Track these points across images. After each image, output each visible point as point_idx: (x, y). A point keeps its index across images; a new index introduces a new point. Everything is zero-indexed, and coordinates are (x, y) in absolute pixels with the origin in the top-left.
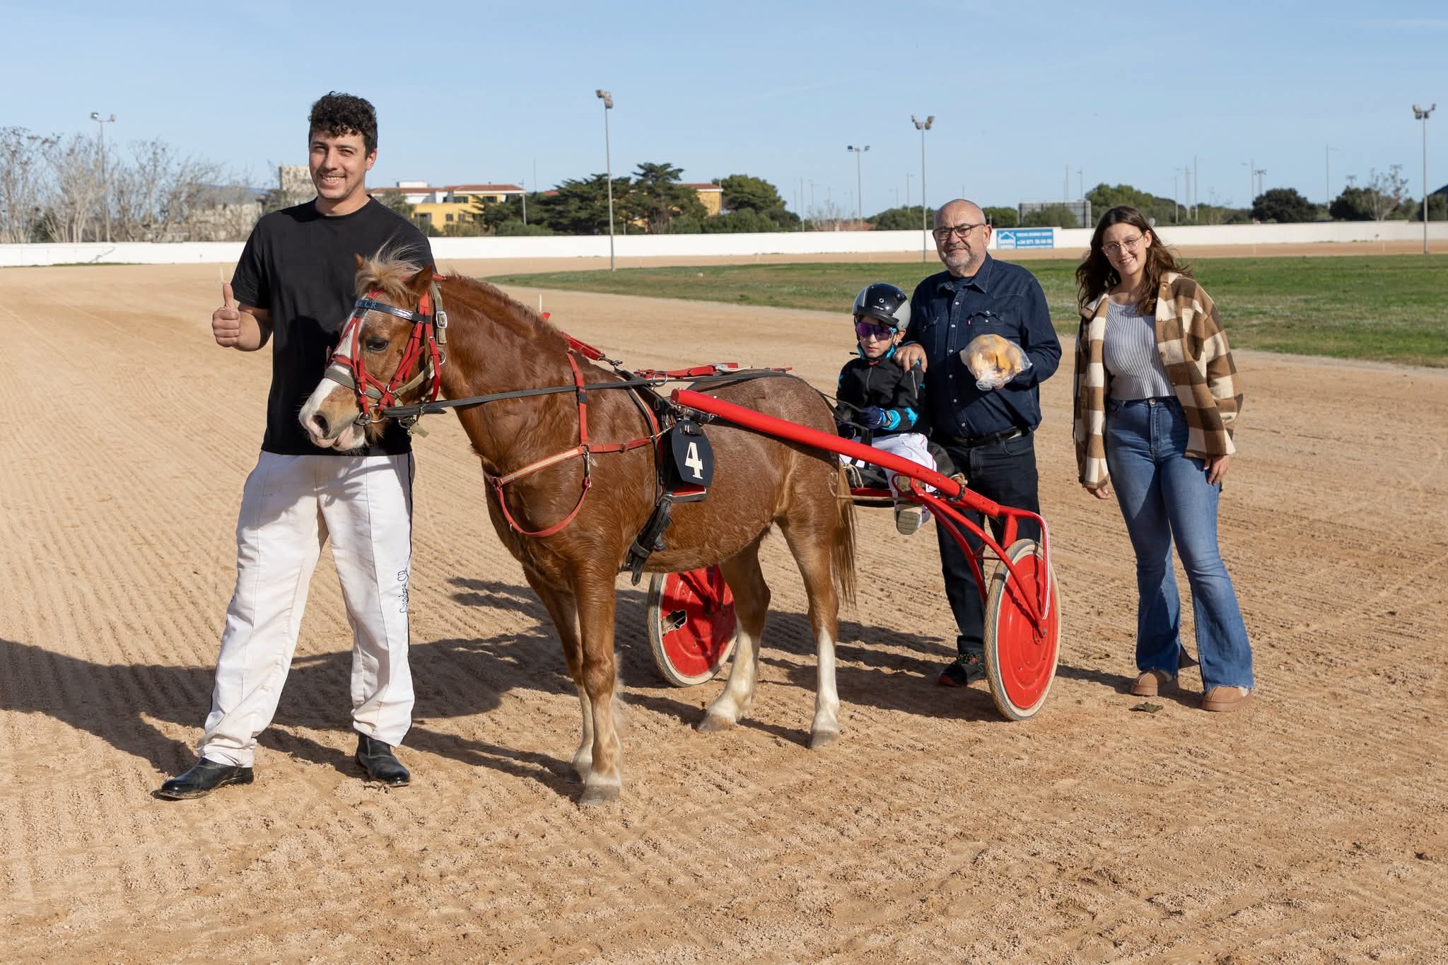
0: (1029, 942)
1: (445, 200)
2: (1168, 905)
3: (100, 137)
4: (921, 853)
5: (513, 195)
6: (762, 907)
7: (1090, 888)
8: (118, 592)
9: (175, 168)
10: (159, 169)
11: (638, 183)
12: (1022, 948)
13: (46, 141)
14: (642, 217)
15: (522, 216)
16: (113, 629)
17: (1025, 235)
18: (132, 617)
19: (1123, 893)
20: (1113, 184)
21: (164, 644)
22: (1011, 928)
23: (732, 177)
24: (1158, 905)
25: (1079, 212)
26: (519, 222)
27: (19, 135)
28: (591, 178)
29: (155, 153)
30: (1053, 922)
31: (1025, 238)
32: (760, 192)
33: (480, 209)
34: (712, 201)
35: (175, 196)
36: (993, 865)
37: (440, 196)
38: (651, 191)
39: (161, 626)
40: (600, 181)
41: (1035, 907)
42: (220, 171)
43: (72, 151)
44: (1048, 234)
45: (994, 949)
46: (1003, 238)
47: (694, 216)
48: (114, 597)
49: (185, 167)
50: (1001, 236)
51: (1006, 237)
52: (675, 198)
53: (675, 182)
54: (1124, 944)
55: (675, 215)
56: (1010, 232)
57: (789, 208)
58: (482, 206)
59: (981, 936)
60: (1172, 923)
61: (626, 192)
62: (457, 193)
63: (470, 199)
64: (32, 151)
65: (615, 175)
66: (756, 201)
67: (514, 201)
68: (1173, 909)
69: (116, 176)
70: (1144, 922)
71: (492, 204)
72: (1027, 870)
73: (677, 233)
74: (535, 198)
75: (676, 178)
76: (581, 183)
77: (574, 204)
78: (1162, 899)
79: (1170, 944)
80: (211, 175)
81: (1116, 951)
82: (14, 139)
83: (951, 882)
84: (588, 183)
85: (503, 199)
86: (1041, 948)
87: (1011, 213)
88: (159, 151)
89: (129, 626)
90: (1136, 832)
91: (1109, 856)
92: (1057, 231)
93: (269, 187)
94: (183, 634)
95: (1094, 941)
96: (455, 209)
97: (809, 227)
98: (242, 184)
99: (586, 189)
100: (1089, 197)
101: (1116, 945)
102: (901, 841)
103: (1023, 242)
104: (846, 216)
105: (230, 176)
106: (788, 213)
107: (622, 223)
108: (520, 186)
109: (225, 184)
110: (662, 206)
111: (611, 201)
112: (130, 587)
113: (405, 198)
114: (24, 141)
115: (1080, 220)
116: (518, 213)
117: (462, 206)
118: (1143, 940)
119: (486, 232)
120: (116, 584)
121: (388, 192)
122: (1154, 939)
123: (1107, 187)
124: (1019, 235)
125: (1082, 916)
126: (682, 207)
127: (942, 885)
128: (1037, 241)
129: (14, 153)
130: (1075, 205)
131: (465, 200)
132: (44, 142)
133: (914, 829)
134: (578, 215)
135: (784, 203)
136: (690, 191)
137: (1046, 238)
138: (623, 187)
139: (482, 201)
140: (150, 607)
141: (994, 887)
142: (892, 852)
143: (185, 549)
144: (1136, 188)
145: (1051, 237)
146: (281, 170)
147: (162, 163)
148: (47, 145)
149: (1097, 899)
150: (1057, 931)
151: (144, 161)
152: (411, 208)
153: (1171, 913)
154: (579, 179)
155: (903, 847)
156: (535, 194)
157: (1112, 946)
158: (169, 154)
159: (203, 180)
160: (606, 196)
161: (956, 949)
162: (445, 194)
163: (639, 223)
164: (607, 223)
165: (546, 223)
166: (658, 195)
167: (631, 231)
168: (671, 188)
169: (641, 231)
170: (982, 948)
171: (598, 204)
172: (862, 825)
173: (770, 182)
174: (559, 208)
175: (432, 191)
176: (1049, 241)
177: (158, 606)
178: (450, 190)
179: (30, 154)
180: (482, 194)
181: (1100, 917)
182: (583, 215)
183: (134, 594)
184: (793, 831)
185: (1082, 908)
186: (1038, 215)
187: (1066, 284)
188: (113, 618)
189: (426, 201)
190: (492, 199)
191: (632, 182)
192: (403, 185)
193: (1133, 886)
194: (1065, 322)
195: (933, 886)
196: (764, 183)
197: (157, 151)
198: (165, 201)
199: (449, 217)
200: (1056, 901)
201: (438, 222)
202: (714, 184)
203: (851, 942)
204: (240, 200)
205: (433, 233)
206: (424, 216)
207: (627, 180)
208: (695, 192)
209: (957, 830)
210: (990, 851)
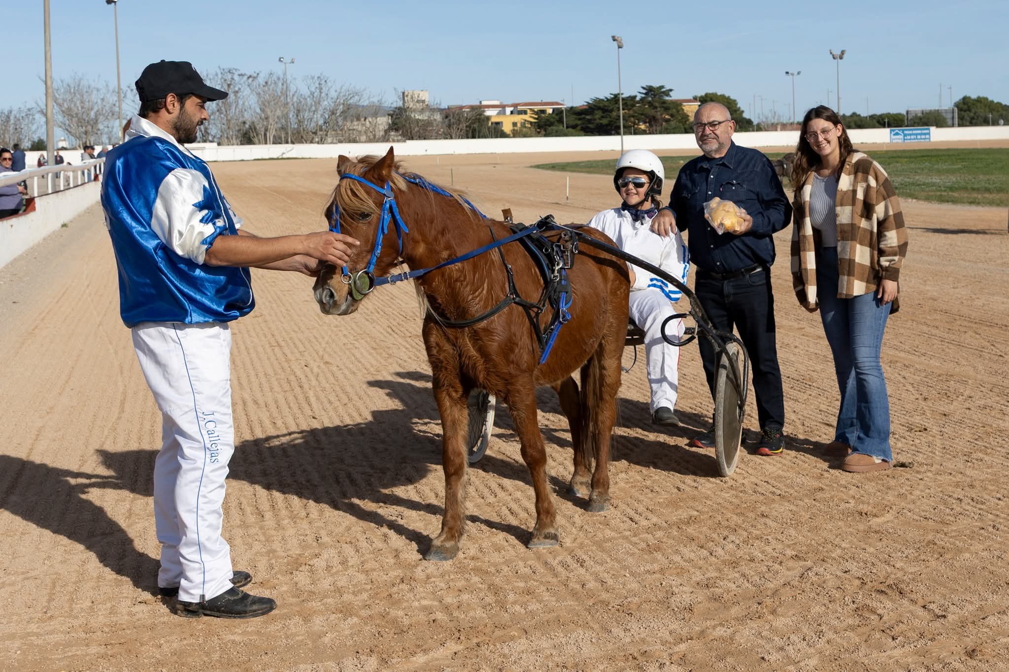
0: (830, 635)
1: (512, 113)
2: (937, 611)
3: (285, 74)
4: (765, 569)
5: (558, 109)
6: (644, 606)
7: (882, 597)
8: (253, 378)
9: (333, 94)
10: (323, 95)
11: (642, 99)
12: (825, 639)
13: (250, 77)
14: (645, 123)
15: (563, 123)
16: (245, 403)
17: (911, 132)
18: (258, 395)
19: (905, 602)
20: (974, 96)
21: (276, 414)
22: (820, 625)
23: (706, 95)
24: (929, 610)
25: (949, 116)
26: (561, 127)
27: (233, 73)
28: (610, 96)
29: (319, 84)
30: (850, 621)
31: (910, 135)
33: (535, 118)
35: (333, 113)
36: (815, 579)
37: (508, 110)
38: (650, 104)
39: (276, 402)
40: (616, 98)
41: (840, 609)
42: (362, 95)
43: (266, 83)
44: (928, 131)
45: (804, 640)
46: (894, 135)
47: (680, 121)
48: (250, 382)
49: (340, 93)
50: (893, 133)
51: (897, 134)
52: (667, 109)
53: (667, 98)
54: (899, 638)
55: (667, 121)
56: (899, 130)
57: (746, 115)
58: (536, 116)
59: (796, 630)
60: (937, 624)
61: (633, 106)
62: (520, 108)
63: (528, 111)
64: (241, 84)
65: (626, 95)
67: (558, 112)
68: (940, 613)
69: (295, 99)
70: (917, 622)
71: (543, 115)
72: (839, 583)
73: (668, 133)
74: (572, 111)
75: (668, 95)
76: (603, 100)
77: (598, 114)
78: (932, 606)
79: (932, 640)
80: (356, 98)
81: (893, 644)
82: (229, 76)
83: (782, 591)
84: (608, 100)
85: (550, 111)
86: (838, 640)
87: (901, 117)
88: (323, 82)
89: (256, 402)
90: (922, 557)
91: (900, 574)
92: (933, 129)
93: (395, 105)
94: (290, 408)
95: (878, 636)
96: (519, 119)
97: (759, 128)
98: (378, 104)
99: (606, 104)
100: (957, 105)
101: (893, 639)
102: (752, 560)
103: (909, 137)
104: (785, 120)
105: (369, 98)
106: (745, 119)
107: (631, 127)
108: (562, 102)
109: (365, 104)
110: (658, 115)
111: (621, 112)
112: (261, 375)
113: (484, 111)
114: (236, 77)
115: (950, 122)
116: (560, 121)
117: (524, 117)
118: (914, 635)
119: (538, 134)
120: (252, 373)
121: (473, 108)
122: (922, 635)
123: (969, 98)
124: (906, 132)
125: (872, 617)
126: (672, 116)
127: (775, 592)
128: (919, 137)
129: (228, 86)
130: (946, 111)
131: (525, 112)
132: (248, 78)
133: (763, 552)
134: (601, 122)
135: (743, 112)
136: (678, 104)
137: (925, 134)
138: (632, 102)
139: (536, 113)
140: (271, 389)
141: (812, 595)
142: (744, 569)
143: (302, 348)
144: (990, 99)
145: (929, 134)
146: (403, 93)
147: (324, 90)
148: (251, 79)
149: (886, 606)
150: (851, 628)
151: (313, 89)
152: (488, 118)
153: (938, 617)
154: (602, 97)
155: (752, 565)
156: (572, 108)
157: (890, 640)
158: (329, 84)
159: (351, 101)
160: (619, 109)
161: (776, 638)
162: (512, 109)
163: (642, 127)
164: (619, 127)
165: (579, 128)
166: (655, 108)
167: (637, 132)
168: (664, 102)
169: (644, 132)
170: (796, 638)
171: (614, 114)
172: (726, 548)
173: (733, 97)
174: (588, 117)
175: (503, 107)
176: (927, 136)
177: (277, 388)
178: (515, 106)
179: (240, 86)
180: (536, 108)
181: (885, 618)
182: (605, 121)
183: (263, 380)
184: (677, 552)
185: (873, 611)
186: (920, 119)
187: (936, 167)
188: (246, 396)
189: (499, 114)
190: (543, 111)
191: (638, 99)
192: (484, 103)
193: (913, 596)
194: (933, 193)
195: (769, 594)
196: (729, 97)
197: (322, 82)
198: (327, 116)
199: (515, 124)
200: (855, 606)
201: (507, 128)
202: (695, 99)
203: (702, 632)
204: (375, 114)
205: (503, 135)
206: (497, 123)
207: (635, 97)
208: (681, 105)
209: (794, 553)
210: (814, 569)
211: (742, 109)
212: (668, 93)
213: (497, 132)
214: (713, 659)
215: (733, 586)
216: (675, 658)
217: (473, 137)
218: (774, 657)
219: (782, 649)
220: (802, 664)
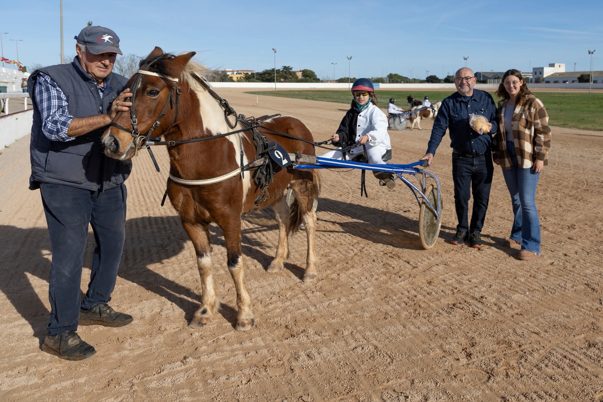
0: (376, 276)
8: (142, 170)
11: (282, 71)
12: (374, 278)
14: (283, 78)
16: (139, 180)
18: (144, 177)
21: (151, 185)
22: (371, 272)
23: (304, 70)
24: (410, 264)
25: (386, 80)
26: (254, 79)
28: (271, 69)
30: (382, 270)
32: (311, 73)
33: (245, 76)
34: (300, 75)
36: (366, 252)
37: (235, 73)
38: (285, 73)
39: (151, 180)
40: (273, 70)
41: (377, 265)
45: (366, 279)
47: (295, 78)
48: (141, 172)
52: (291, 74)
53: (291, 71)
54: (402, 277)
55: (291, 78)
57: (318, 77)
59: (363, 275)
61: (279, 73)
62: (239, 72)
65: (276, 69)
66: (310, 75)
67: (253, 74)
72: (375, 254)
73: (292, 82)
74: (258, 74)
76: (268, 70)
77: (267, 75)
83: (355, 257)
85: (250, 73)
89: (143, 180)
92: (380, 84)
94: (157, 182)
96: (239, 76)
99: (270, 72)
100: (388, 76)
107: (278, 80)
108: (254, 71)
110: (288, 76)
111: (275, 75)
112: (145, 169)
113: (226, 73)
116: (254, 77)
119: (246, 81)
120: (142, 168)
121: (222, 72)
123: (392, 74)
126: (292, 76)
131: (241, 74)
136: (294, 73)
137: (378, 85)
139: (245, 74)
140: (149, 174)
141: (366, 259)
143: (161, 158)
150: (384, 273)
152: (228, 75)
157: (399, 278)
160: (274, 74)
161: (356, 279)
162: (236, 72)
163: (282, 80)
164: (274, 80)
165: (260, 80)
166: (287, 74)
167: (280, 82)
168: (290, 72)
169: (282, 82)
170: (363, 278)
171: (272, 75)
173: (313, 71)
174: (263, 76)
175: (233, 71)
177: (151, 174)
178: (238, 71)
180: (245, 72)
182: (269, 78)
183: (146, 171)
185: (390, 266)
186: (376, 80)
187: (382, 96)
188: (139, 177)
189: (232, 74)
190: (247, 74)
191: (281, 70)
192: (226, 70)
199: (237, 78)
200: (383, 263)
201: (235, 79)
202: (300, 71)
203: (327, 276)
205: (233, 81)
206: (231, 77)
207: (280, 70)
210: (365, 248)
211: (317, 75)
212: (291, 69)
213: (231, 80)
214: (333, 289)
215: (336, 256)
216: (317, 288)
217: (223, 81)
218: (356, 287)
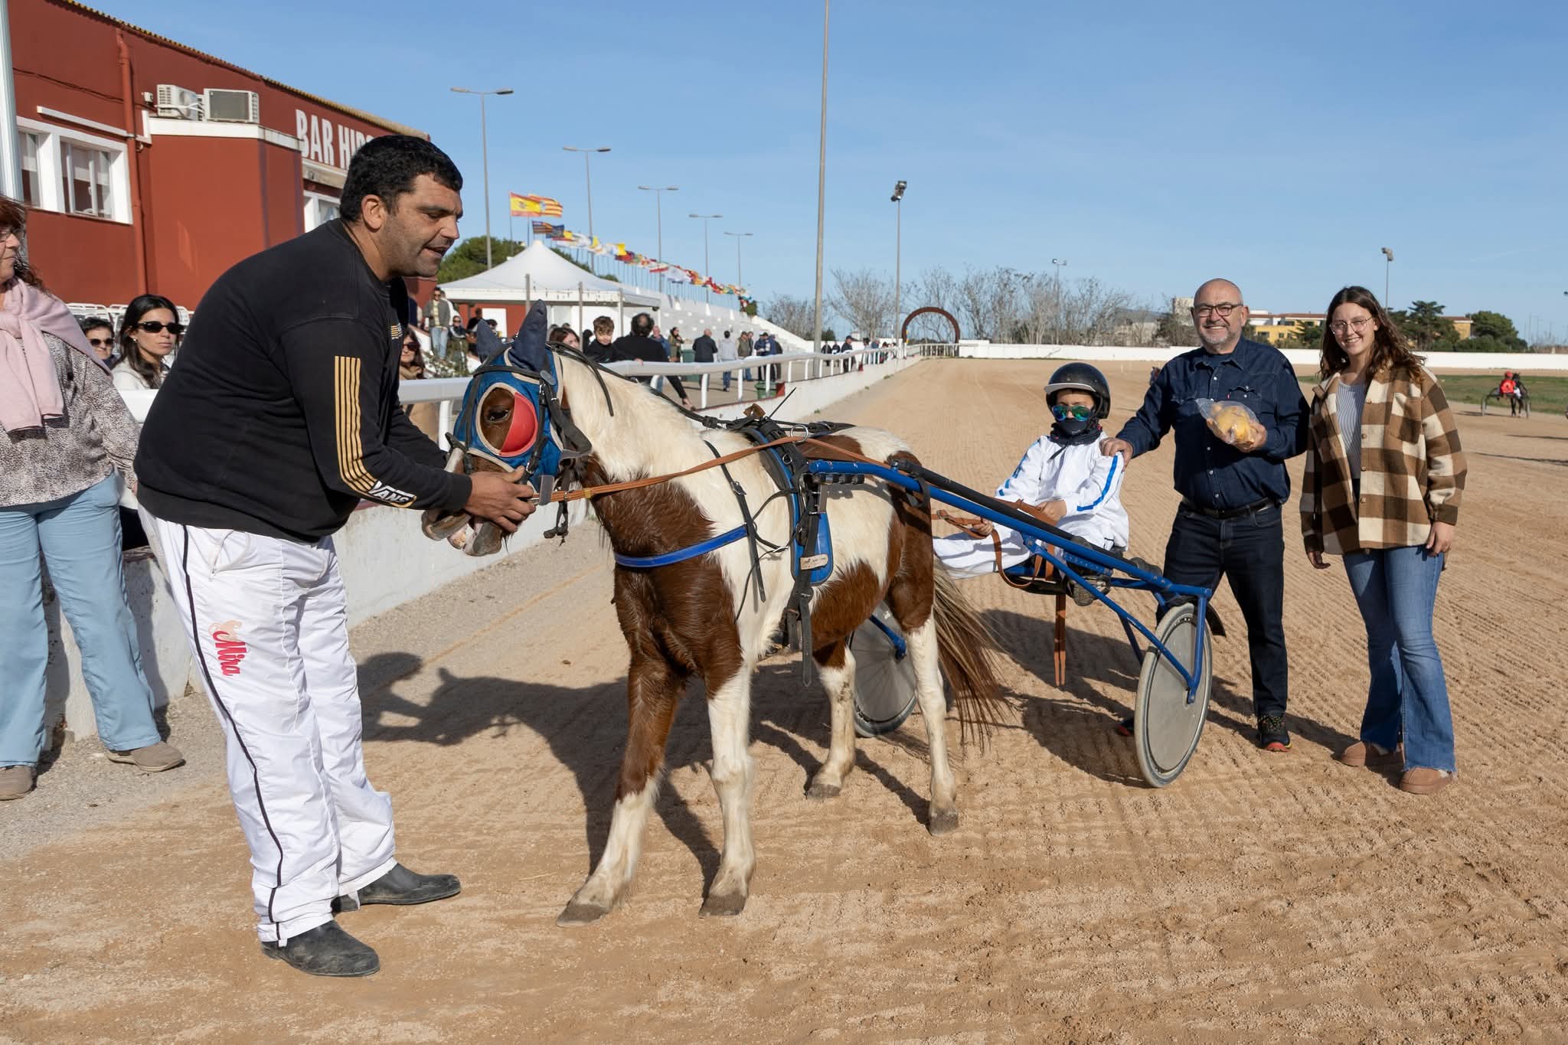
0: (1401, 925)
1: (1279, 323)
2: (1540, 908)
3: (1057, 275)
7: (1480, 884)
9: (1104, 298)
10: (1093, 297)
11: (1412, 316)
12: (1392, 929)
14: (1414, 339)
19: (1506, 893)
22: (1393, 910)
23: (1484, 313)
24: (1531, 906)
27: (1011, 273)
30: (1432, 910)
32: (1499, 324)
33: (1299, 329)
34: (1464, 329)
35: (1101, 316)
37: (1276, 321)
38: (1420, 320)
41: (1424, 893)
42: (1132, 300)
43: (1040, 283)
49: (1109, 296)
52: (1437, 326)
53: (1440, 315)
54: (1482, 938)
55: (1435, 338)
58: (1301, 328)
59: (1364, 914)
60: (1534, 925)
61: (1403, 321)
62: (1287, 319)
63: (1296, 322)
64: (1017, 284)
66: (1497, 330)
68: (1543, 912)
69: (1066, 301)
70: (1510, 920)
71: (1309, 327)
75: (1439, 312)
78: (1536, 902)
80: (1126, 301)
85: (1318, 324)
86: (1409, 932)
91: (1512, 858)
93: (1162, 311)
96: (1285, 330)
97: (1531, 350)
98: (1146, 309)
105: (1138, 303)
106: (1517, 340)
109: (1133, 308)
110: (1428, 332)
117: (1290, 328)
119: (1301, 346)
125: (1460, 908)
126: (1442, 333)
129: (1005, 285)
131: (1292, 324)
135: (1516, 331)
136: (1449, 322)
139: (1303, 324)
146: (1175, 300)
147: (1095, 293)
150: (1431, 918)
151: (1085, 292)
153: (1539, 916)
157: (1471, 939)
159: (1120, 305)
162: (1279, 319)
166: (1426, 324)
168: (1435, 319)
173: (1507, 317)
175: (1269, 317)
180: (1306, 320)
181: (1475, 910)
185: (1463, 900)
189: (1266, 324)
190: (1310, 323)
191: (1408, 314)
196: (1504, 317)
199: (1281, 335)
200: (1446, 891)
202: (1468, 317)
204: (1142, 320)
206: (1262, 333)
208: (1452, 322)
209: (1399, 818)
210: (1413, 841)
211: (1517, 329)
212: (1439, 309)
219: (1337, 935)
220: (1353, 957)
